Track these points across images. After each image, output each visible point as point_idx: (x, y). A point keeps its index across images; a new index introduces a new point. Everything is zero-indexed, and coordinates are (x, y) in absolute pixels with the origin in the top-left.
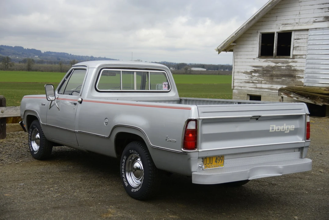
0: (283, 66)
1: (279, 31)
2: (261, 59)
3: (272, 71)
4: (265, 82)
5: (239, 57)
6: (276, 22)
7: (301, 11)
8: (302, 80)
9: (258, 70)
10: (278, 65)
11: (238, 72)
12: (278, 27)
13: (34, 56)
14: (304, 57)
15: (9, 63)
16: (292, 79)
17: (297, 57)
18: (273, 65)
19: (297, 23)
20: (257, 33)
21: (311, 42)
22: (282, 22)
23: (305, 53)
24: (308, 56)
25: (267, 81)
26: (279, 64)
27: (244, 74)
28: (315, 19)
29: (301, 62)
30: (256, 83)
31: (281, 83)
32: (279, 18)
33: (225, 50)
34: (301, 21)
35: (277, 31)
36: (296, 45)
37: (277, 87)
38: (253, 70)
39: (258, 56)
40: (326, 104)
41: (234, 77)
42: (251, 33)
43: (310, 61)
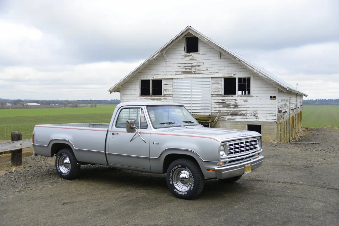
1: (153, 79)
2: (141, 97)
5: (125, 96)
6: (151, 73)
7: (167, 67)
12: (152, 76)
14: (171, 96)
17: (167, 96)
19: (165, 74)
20: (138, 80)
21: (175, 87)
22: (155, 73)
23: (172, 93)
24: (174, 95)
26: (155, 100)
28: (176, 72)
29: (170, 99)
32: (152, 71)
33: (115, 92)
34: (167, 73)
36: (165, 88)
39: (139, 95)
42: (133, 80)
43: (176, 98)
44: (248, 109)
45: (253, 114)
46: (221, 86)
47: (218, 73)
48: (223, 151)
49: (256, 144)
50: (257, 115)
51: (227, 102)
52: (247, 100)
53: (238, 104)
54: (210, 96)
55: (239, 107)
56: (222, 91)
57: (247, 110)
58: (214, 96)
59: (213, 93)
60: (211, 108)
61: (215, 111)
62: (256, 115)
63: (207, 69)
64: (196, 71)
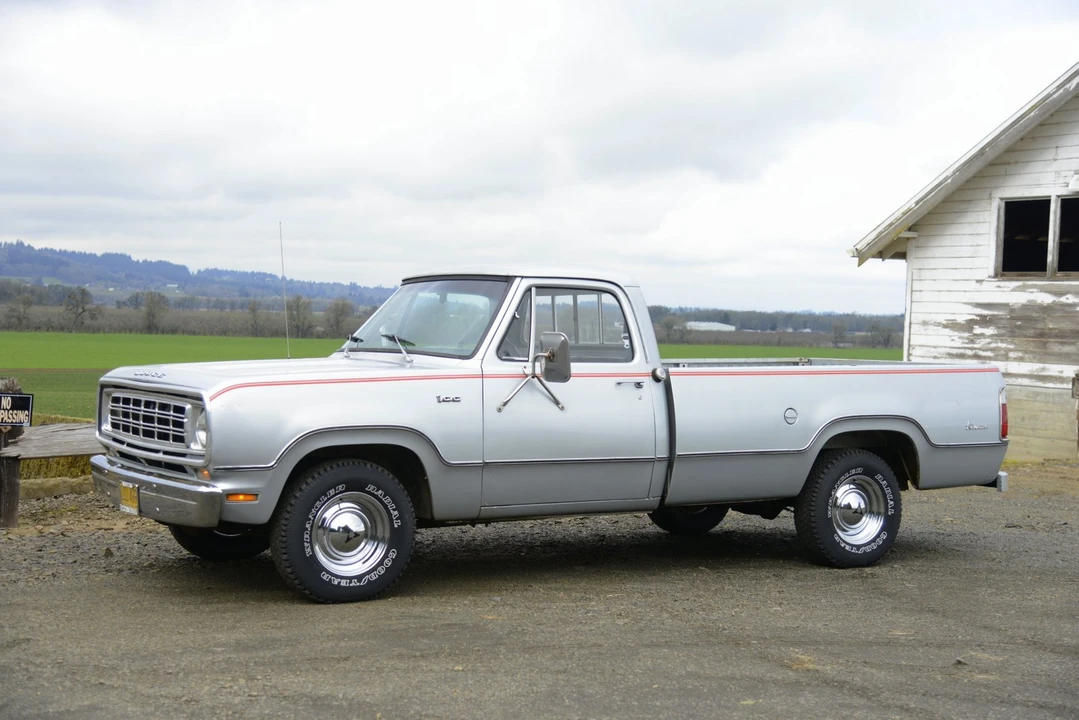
1: (1064, 192)
2: (1003, 280)
3: (1044, 319)
4: (1020, 354)
5: (926, 274)
6: (1055, 166)
9: (993, 316)
10: (1063, 299)
11: (925, 323)
12: (1062, 180)
13: (165, 285)
15: (87, 307)
18: (1047, 299)
20: (991, 198)
22: (1074, 165)
25: (1026, 352)
26: (1068, 296)
27: (947, 330)
30: (989, 358)
31: (1074, 357)
32: (1062, 153)
33: (881, 255)
35: (1059, 194)
37: (1062, 372)
38: (977, 315)
39: (992, 273)
41: (909, 340)
42: (967, 201)
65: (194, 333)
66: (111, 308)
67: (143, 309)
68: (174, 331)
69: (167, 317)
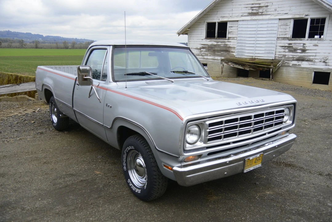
0: (222, 45)
2: (207, 39)
3: (215, 47)
5: (192, 38)
6: (217, 15)
7: (233, 9)
8: (234, 54)
9: (205, 47)
10: (218, 43)
11: (192, 48)
12: (218, 19)
14: (235, 38)
15: (24, 43)
16: (228, 53)
17: (231, 39)
18: (215, 43)
19: (230, 16)
20: (204, 22)
21: (240, 29)
23: (236, 36)
24: (238, 38)
25: (211, 54)
27: (196, 50)
28: (242, 14)
29: (234, 42)
30: (204, 55)
31: (220, 55)
32: (218, 13)
33: (183, 34)
34: (234, 15)
35: (218, 21)
36: (230, 31)
38: (202, 47)
39: (205, 38)
40: (251, 69)
42: (200, 23)
43: (240, 41)
44: (317, 54)
45: (323, 60)
46: (289, 28)
47: (287, 14)
48: (196, 134)
49: (283, 117)
50: (327, 61)
51: (294, 47)
52: (317, 44)
53: (307, 48)
54: (276, 40)
55: (307, 51)
56: (290, 33)
57: (316, 56)
58: (280, 39)
59: (279, 36)
60: (276, 52)
61: (279, 56)
62: (325, 61)
63: (276, 10)
64: (263, 12)
65: (45, 48)
66: (28, 44)
67: (35, 44)
68: (41, 48)
69: (39, 45)
